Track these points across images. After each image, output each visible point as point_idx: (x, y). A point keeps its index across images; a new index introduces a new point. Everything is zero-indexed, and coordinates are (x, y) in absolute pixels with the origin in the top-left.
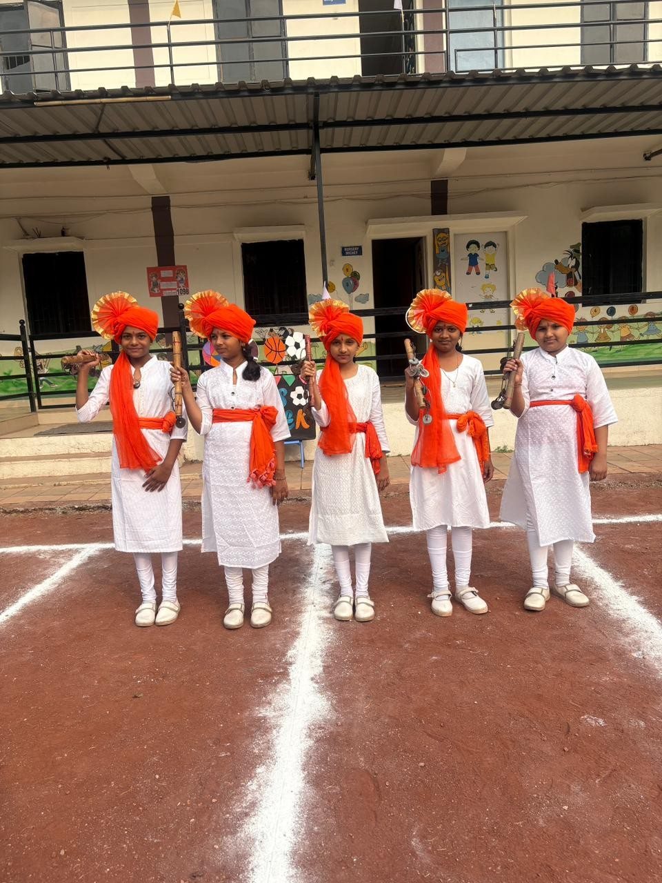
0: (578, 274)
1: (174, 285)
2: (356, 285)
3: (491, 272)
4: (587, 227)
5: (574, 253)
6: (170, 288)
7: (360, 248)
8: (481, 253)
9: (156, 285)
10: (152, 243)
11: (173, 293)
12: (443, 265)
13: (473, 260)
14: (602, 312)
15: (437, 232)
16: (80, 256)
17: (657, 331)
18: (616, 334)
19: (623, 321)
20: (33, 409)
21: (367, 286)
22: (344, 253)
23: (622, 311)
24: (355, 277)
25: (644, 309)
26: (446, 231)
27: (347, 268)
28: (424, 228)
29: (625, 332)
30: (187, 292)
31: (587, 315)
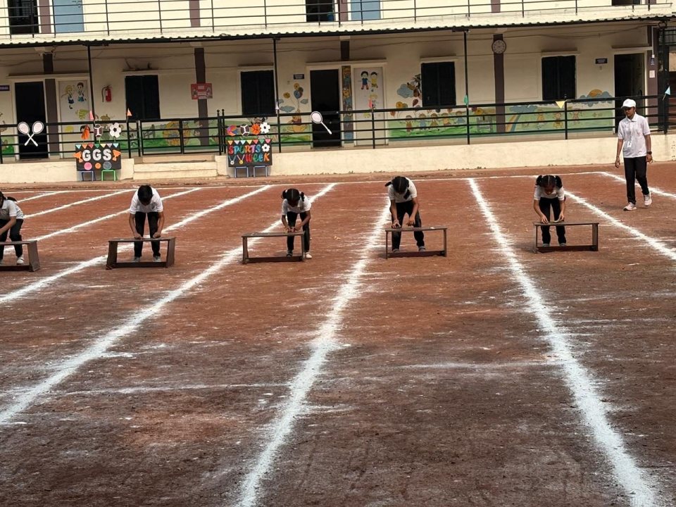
0: (420, 90)
1: (205, 93)
2: (301, 94)
3: (375, 88)
4: (424, 66)
5: (417, 79)
6: (202, 95)
7: (303, 75)
8: (369, 78)
9: (195, 93)
10: (194, 72)
11: (205, 98)
12: (348, 85)
13: (365, 82)
14: (434, 111)
15: (344, 68)
16: (156, 77)
18: (441, 123)
19: (444, 117)
20: (140, 155)
21: (307, 94)
22: (295, 78)
23: (444, 111)
24: (301, 90)
25: (455, 110)
26: (349, 67)
27: (296, 86)
28: (338, 66)
29: (446, 121)
30: (211, 97)
31: (425, 112)
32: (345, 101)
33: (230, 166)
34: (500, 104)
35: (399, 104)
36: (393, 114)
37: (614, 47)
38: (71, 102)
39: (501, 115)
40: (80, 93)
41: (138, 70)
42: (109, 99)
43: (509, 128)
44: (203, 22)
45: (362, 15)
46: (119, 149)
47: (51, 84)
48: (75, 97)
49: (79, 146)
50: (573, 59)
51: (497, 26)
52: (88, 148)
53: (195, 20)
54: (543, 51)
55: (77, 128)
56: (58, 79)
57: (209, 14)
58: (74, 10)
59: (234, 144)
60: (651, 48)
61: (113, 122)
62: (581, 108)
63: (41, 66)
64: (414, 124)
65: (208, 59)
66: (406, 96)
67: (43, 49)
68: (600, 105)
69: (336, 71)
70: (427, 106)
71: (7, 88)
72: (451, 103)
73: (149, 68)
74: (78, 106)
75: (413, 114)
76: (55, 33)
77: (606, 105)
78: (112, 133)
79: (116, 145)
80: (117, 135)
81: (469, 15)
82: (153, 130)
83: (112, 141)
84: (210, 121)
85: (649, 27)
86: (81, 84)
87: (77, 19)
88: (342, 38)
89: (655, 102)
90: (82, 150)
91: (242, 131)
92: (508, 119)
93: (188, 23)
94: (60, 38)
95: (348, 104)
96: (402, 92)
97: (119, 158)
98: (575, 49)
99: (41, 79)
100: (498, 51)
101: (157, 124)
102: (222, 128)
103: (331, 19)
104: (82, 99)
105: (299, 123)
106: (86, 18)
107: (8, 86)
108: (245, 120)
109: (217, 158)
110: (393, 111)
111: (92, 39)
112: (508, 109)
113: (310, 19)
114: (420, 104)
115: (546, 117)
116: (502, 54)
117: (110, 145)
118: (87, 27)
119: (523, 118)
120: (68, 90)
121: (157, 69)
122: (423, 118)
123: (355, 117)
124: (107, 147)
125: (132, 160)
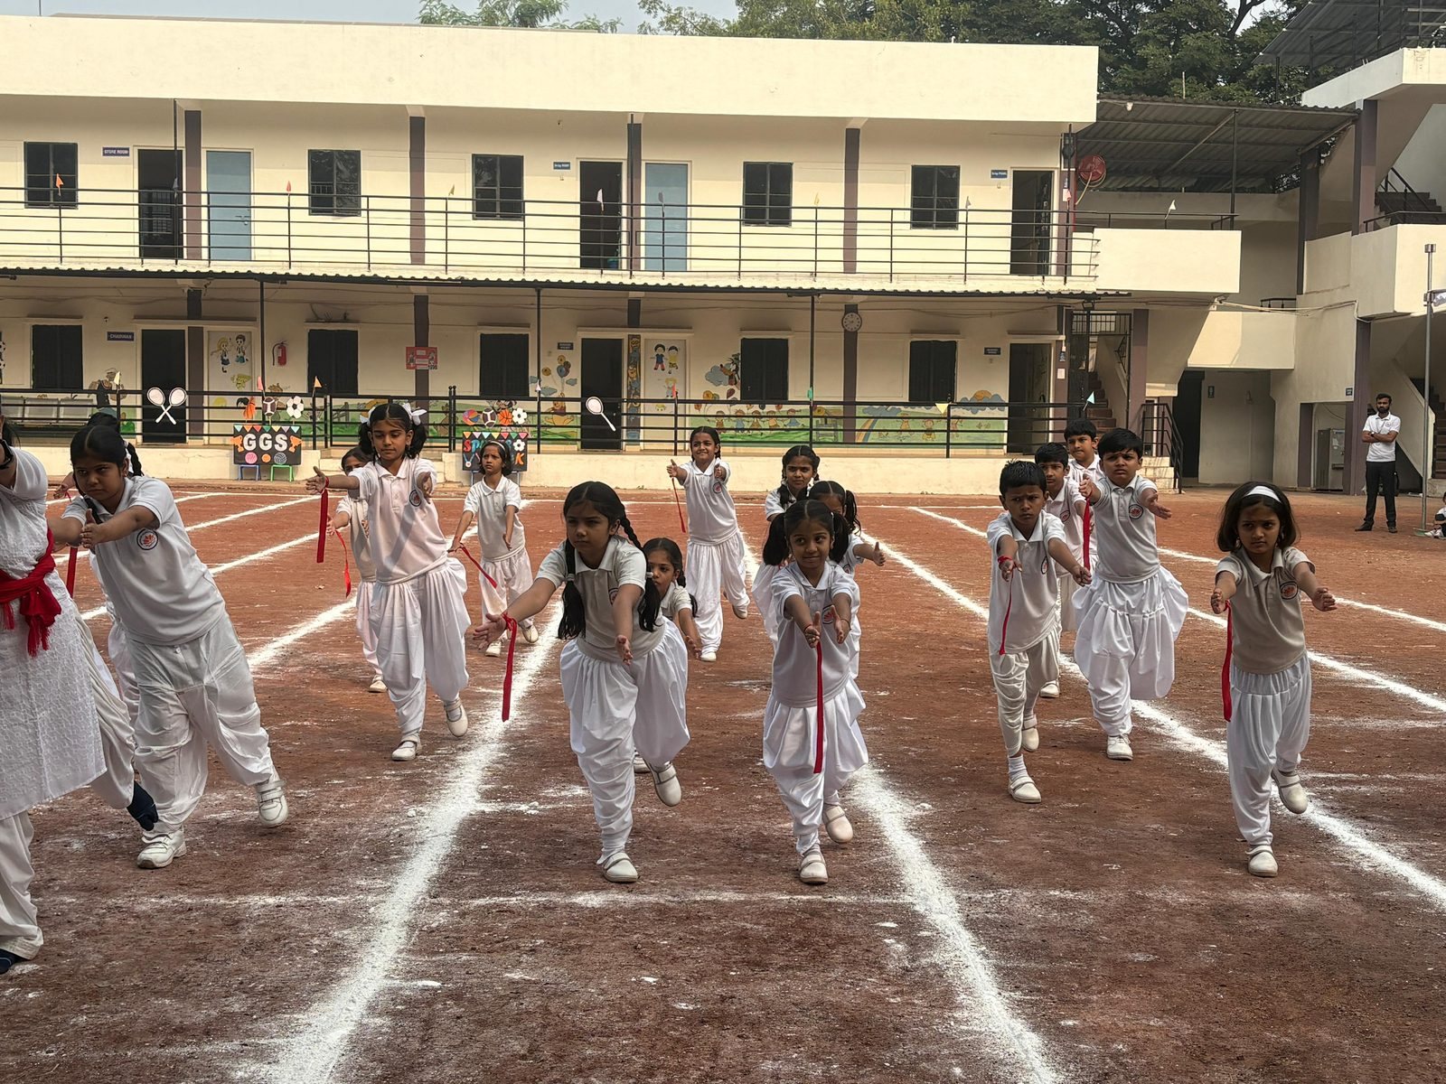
0: (738, 376)
1: (426, 361)
2: (568, 371)
3: (674, 369)
4: (744, 340)
5: (735, 360)
6: (422, 364)
7: (572, 344)
8: (666, 354)
9: (412, 360)
10: (412, 330)
11: (425, 368)
12: (635, 362)
13: (660, 359)
14: (756, 407)
15: (631, 337)
16: (356, 333)
17: (797, 423)
18: (765, 424)
19: (770, 416)
20: (326, 446)
21: (576, 372)
22: (559, 348)
23: (770, 408)
24: (567, 365)
25: (786, 408)
26: (639, 337)
27: (561, 359)
28: (622, 334)
29: (772, 422)
30: (435, 367)
31: (744, 408)
32: (629, 385)
33: (464, 468)
34: (850, 402)
35: (707, 393)
36: (698, 408)
37: (1010, 333)
38: (225, 362)
39: (850, 417)
40: (239, 350)
41: (329, 321)
42: (282, 361)
43: (860, 438)
44: (429, 258)
45: (663, 264)
46: (299, 435)
47: (197, 334)
48: (231, 357)
49: (239, 428)
50: (954, 344)
51: (848, 292)
52: (253, 431)
53: (418, 255)
54: (913, 332)
55: (232, 401)
56: (208, 327)
57: (441, 246)
58: (238, 228)
59: (472, 437)
60: (1063, 337)
61: (293, 395)
62: (962, 415)
63: (183, 307)
64: (727, 424)
65: (433, 312)
66: (718, 383)
67: (190, 282)
68: (987, 412)
69: (620, 341)
70: (746, 399)
71: (129, 337)
72: (780, 396)
73: (345, 320)
74: (234, 368)
75: (726, 409)
76: (209, 260)
77: (996, 413)
78: (290, 411)
79: (295, 429)
80: (297, 414)
81: (814, 274)
82: (346, 409)
83: (289, 423)
84: (432, 402)
85: (1060, 308)
86: (241, 337)
87: (241, 241)
88: (633, 294)
89: (1064, 412)
90: (243, 433)
91: (485, 418)
92: (859, 424)
93: (407, 258)
94: (218, 267)
95: (634, 388)
96: (712, 377)
97: (299, 448)
98: (957, 333)
99: (183, 326)
100: (851, 328)
101: (353, 402)
102: (451, 411)
103: (615, 266)
104: (241, 360)
105: (562, 412)
106: (256, 242)
107: (132, 334)
108: (484, 403)
109: (446, 456)
110: (698, 403)
111: (269, 271)
112: (859, 410)
113: (585, 264)
114: (737, 395)
115: (912, 425)
116: (856, 333)
117: (286, 428)
118: (256, 254)
119: (880, 424)
120: (222, 344)
121: (357, 322)
122: (740, 416)
123: (643, 408)
124: (281, 431)
125: (318, 452)
